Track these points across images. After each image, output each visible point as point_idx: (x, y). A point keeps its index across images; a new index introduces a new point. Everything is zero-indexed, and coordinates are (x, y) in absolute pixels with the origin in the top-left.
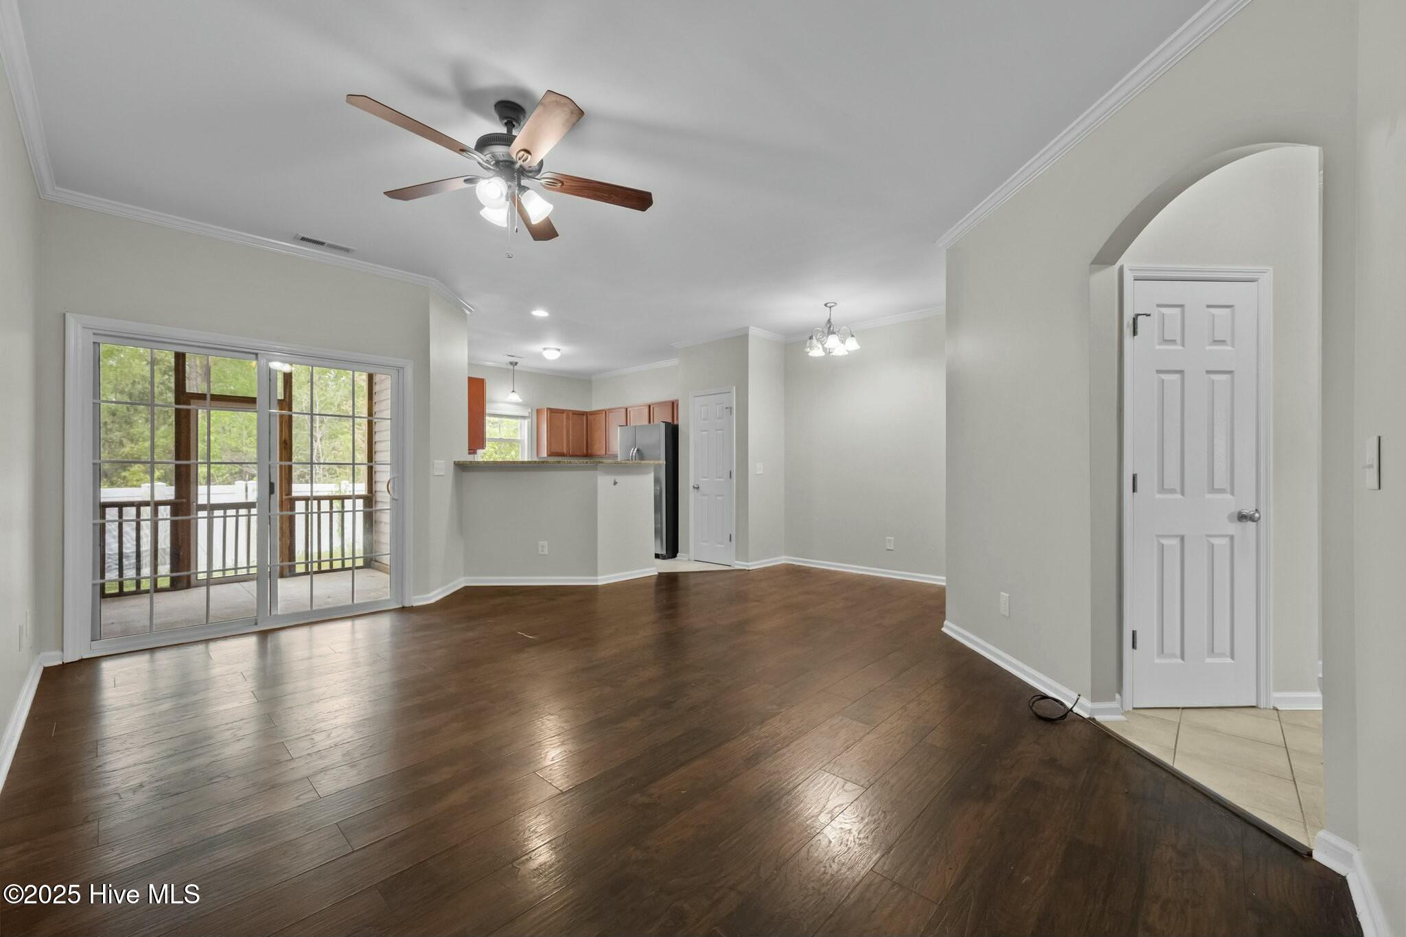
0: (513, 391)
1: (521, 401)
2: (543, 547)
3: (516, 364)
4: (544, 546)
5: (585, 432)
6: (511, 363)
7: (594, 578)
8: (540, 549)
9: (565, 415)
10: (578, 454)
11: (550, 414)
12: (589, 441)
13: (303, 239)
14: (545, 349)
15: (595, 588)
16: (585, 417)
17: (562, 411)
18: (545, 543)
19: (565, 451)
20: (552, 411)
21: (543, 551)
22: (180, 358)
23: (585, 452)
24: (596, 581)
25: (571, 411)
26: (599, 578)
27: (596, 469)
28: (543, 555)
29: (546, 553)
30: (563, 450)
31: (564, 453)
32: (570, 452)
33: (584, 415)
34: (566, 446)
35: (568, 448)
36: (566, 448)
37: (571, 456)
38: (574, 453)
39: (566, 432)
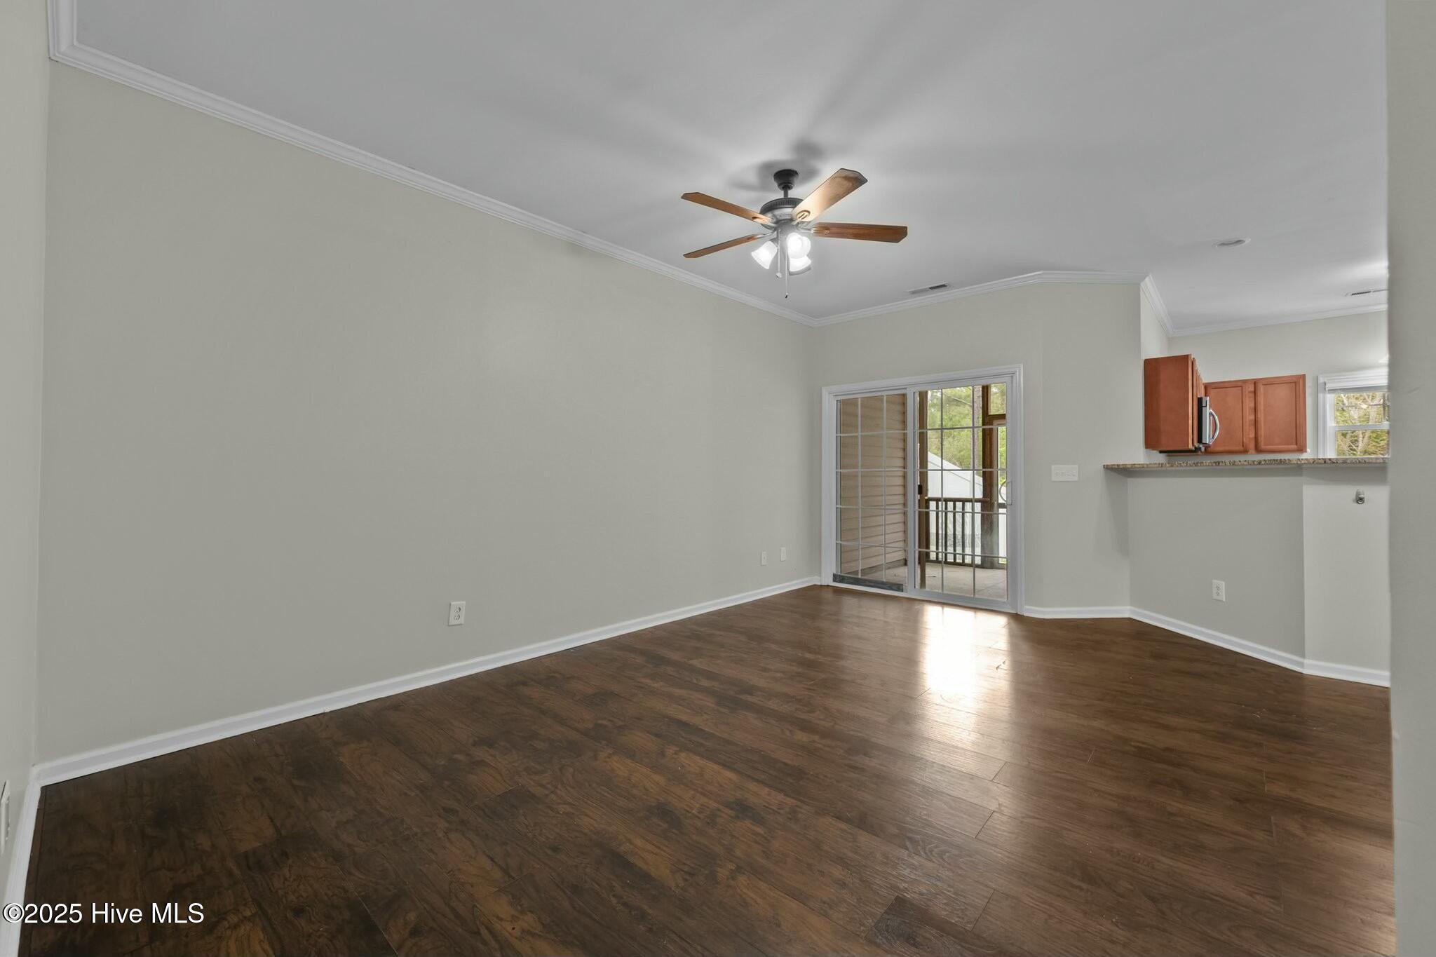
2: (1218, 588)
4: (1221, 589)
7: (1300, 659)
8: (1215, 591)
13: (914, 293)
15: (1298, 676)
18: (1222, 584)
21: (1218, 594)
22: (986, 390)
24: (1302, 665)
26: (1306, 661)
27: (1301, 475)
28: (1221, 601)
29: (1224, 600)
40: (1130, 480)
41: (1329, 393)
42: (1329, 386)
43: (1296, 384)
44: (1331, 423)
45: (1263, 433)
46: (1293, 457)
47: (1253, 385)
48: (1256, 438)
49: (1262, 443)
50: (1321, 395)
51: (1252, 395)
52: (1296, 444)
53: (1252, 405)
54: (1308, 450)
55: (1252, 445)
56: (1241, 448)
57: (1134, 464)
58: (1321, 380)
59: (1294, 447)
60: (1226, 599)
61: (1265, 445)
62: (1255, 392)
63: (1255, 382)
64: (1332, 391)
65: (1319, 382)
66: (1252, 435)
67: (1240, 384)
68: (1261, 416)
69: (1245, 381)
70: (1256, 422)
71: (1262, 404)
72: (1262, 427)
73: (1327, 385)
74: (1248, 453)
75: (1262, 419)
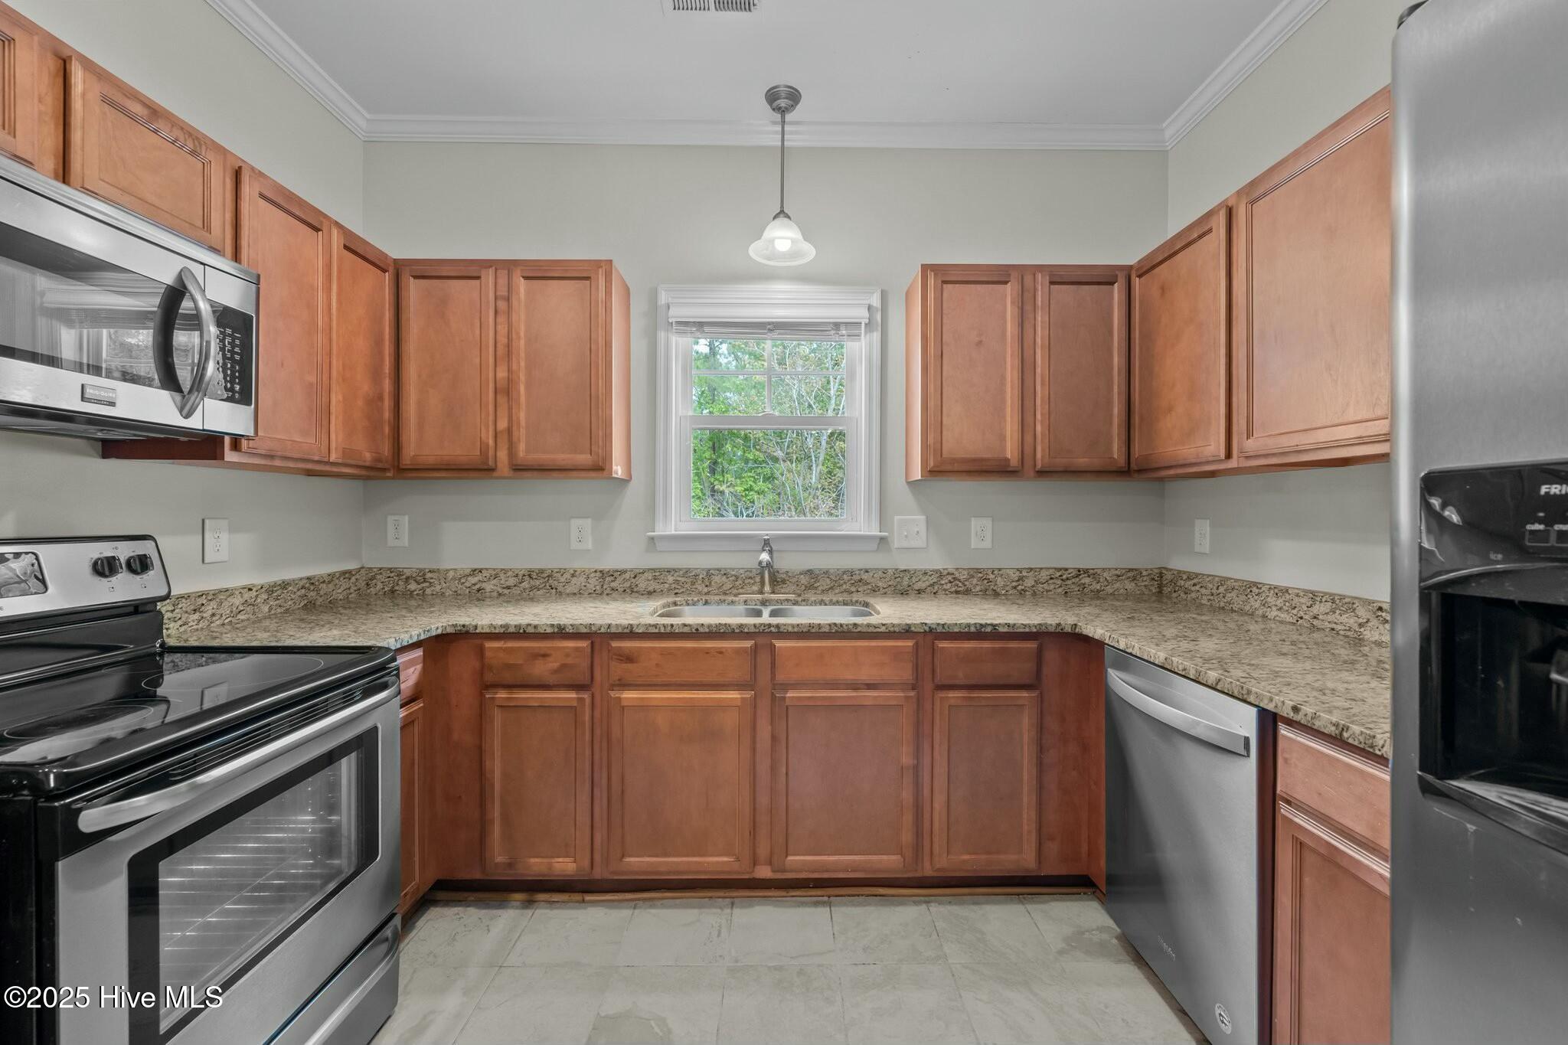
0: (782, 213)
5: (1117, 360)
6: (772, 99)
9: (1010, 291)
10: (1082, 462)
16: (1117, 291)
17: (999, 275)
19: (1011, 452)
20: (943, 281)
23: (1117, 451)
25: (1040, 268)
30: (1002, 438)
31: (1007, 460)
32: (1039, 455)
33: (1112, 283)
34: (1016, 427)
35: (1029, 438)
36: (1017, 436)
37: (1042, 473)
38: (1061, 462)
39: (1017, 362)
41: (675, 332)
42: (676, 313)
43: (590, 279)
45: (523, 417)
48: (510, 431)
49: (524, 447)
50: (662, 335)
51: (502, 305)
52: (591, 452)
53: (503, 336)
55: (500, 453)
56: (478, 460)
58: (663, 298)
59: (584, 458)
61: (529, 452)
62: (509, 298)
63: (511, 270)
64: (680, 327)
65: (656, 301)
66: (500, 422)
67: (479, 274)
68: (521, 368)
69: (492, 265)
70: (510, 385)
71: (522, 334)
72: (523, 399)
73: (673, 312)
74: (495, 474)
75: (522, 377)
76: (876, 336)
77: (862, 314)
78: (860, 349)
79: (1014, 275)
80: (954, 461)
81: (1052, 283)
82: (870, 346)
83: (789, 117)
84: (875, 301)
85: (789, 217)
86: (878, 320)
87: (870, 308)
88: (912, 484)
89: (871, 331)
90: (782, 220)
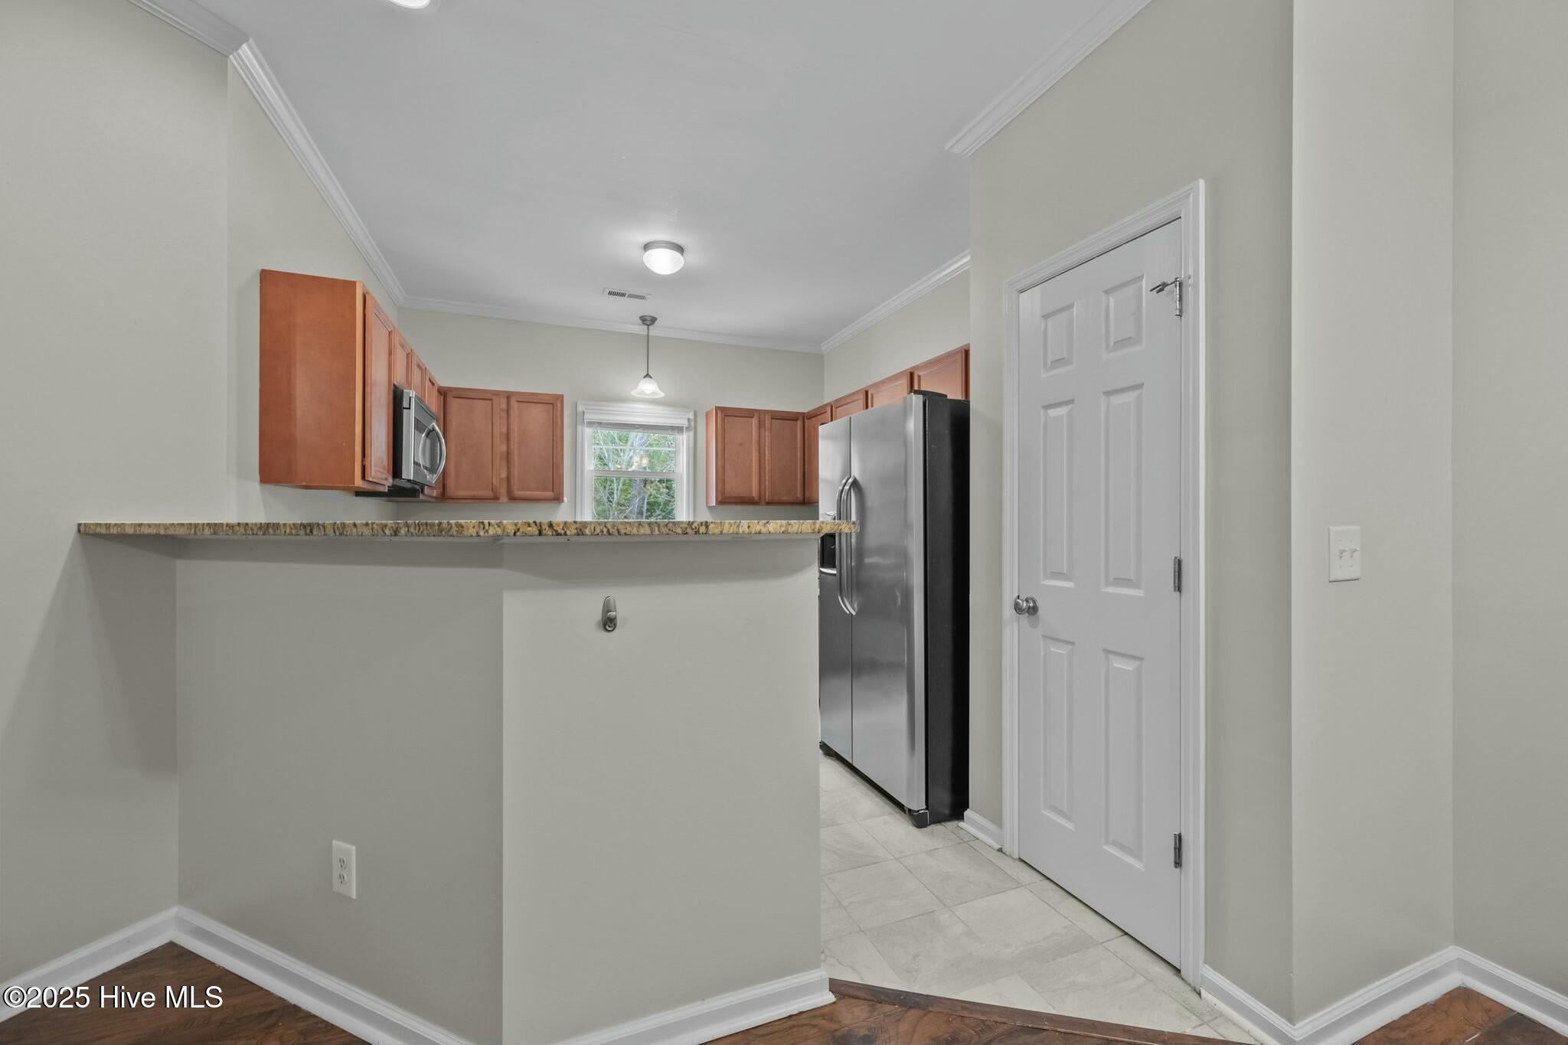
0: (647, 375)
1: (662, 395)
2: (345, 863)
3: (653, 320)
5: (799, 454)
6: (643, 319)
8: (336, 872)
9: (754, 421)
10: (785, 498)
11: (723, 420)
12: (806, 470)
14: (647, 247)
16: (799, 423)
17: (749, 413)
19: (755, 494)
20: (726, 414)
21: (343, 879)
23: (799, 495)
25: (768, 411)
28: (350, 898)
29: (354, 897)
30: (751, 491)
31: (753, 498)
32: (767, 495)
33: (797, 420)
34: (757, 483)
35: (763, 487)
36: (757, 487)
37: (768, 503)
38: (776, 498)
39: (757, 454)
40: (180, 564)
41: (587, 427)
42: (588, 417)
43: (553, 404)
44: (590, 465)
45: (516, 473)
46: (542, 514)
47: (506, 400)
48: (508, 479)
49: (516, 488)
50: (579, 428)
51: (504, 414)
52: (553, 491)
53: (504, 430)
54: (565, 499)
55: (503, 491)
56: (490, 494)
57: (140, 525)
58: (580, 409)
59: (550, 494)
60: (357, 895)
61: (519, 490)
62: (508, 411)
63: (509, 396)
64: (591, 424)
65: (578, 411)
66: (504, 475)
67: (489, 396)
68: (514, 446)
69: (497, 393)
70: (508, 456)
71: (516, 430)
72: (516, 463)
73: (586, 416)
74: (499, 501)
75: (516, 452)
76: (691, 433)
77: (684, 423)
78: (684, 440)
79: (756, 414)
80: (730, 498)
81: (772, 419)
82: (688, 437)
83: (650, 327)
84: (691, 416)
85: (651, 377)
86: (692, 427)
87: (689, 419)
88: (710, 508)
89: (689, 431)
90: (648, 379)
